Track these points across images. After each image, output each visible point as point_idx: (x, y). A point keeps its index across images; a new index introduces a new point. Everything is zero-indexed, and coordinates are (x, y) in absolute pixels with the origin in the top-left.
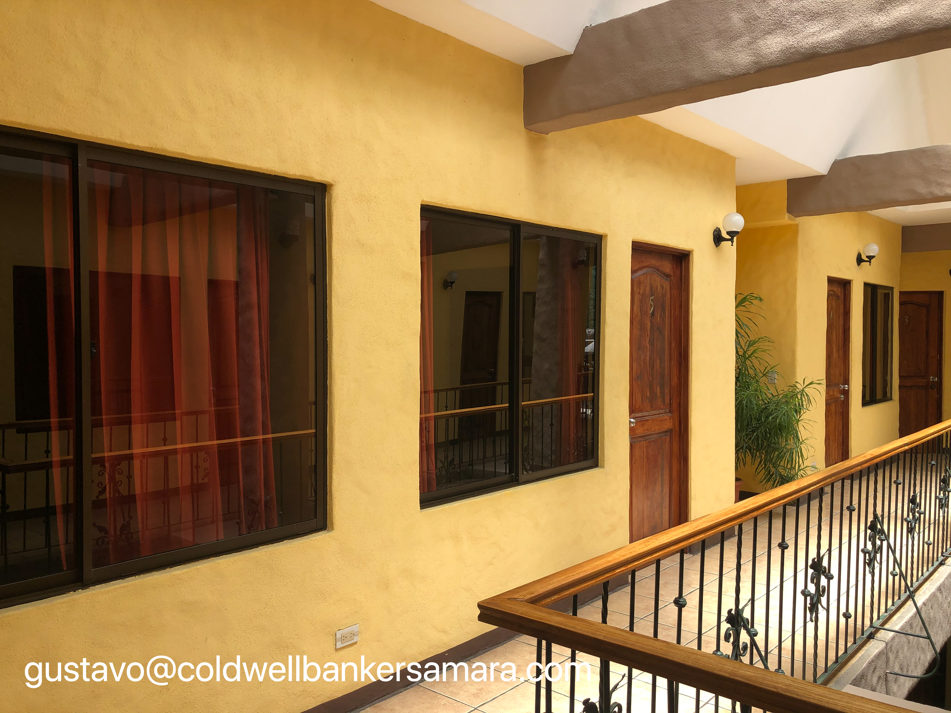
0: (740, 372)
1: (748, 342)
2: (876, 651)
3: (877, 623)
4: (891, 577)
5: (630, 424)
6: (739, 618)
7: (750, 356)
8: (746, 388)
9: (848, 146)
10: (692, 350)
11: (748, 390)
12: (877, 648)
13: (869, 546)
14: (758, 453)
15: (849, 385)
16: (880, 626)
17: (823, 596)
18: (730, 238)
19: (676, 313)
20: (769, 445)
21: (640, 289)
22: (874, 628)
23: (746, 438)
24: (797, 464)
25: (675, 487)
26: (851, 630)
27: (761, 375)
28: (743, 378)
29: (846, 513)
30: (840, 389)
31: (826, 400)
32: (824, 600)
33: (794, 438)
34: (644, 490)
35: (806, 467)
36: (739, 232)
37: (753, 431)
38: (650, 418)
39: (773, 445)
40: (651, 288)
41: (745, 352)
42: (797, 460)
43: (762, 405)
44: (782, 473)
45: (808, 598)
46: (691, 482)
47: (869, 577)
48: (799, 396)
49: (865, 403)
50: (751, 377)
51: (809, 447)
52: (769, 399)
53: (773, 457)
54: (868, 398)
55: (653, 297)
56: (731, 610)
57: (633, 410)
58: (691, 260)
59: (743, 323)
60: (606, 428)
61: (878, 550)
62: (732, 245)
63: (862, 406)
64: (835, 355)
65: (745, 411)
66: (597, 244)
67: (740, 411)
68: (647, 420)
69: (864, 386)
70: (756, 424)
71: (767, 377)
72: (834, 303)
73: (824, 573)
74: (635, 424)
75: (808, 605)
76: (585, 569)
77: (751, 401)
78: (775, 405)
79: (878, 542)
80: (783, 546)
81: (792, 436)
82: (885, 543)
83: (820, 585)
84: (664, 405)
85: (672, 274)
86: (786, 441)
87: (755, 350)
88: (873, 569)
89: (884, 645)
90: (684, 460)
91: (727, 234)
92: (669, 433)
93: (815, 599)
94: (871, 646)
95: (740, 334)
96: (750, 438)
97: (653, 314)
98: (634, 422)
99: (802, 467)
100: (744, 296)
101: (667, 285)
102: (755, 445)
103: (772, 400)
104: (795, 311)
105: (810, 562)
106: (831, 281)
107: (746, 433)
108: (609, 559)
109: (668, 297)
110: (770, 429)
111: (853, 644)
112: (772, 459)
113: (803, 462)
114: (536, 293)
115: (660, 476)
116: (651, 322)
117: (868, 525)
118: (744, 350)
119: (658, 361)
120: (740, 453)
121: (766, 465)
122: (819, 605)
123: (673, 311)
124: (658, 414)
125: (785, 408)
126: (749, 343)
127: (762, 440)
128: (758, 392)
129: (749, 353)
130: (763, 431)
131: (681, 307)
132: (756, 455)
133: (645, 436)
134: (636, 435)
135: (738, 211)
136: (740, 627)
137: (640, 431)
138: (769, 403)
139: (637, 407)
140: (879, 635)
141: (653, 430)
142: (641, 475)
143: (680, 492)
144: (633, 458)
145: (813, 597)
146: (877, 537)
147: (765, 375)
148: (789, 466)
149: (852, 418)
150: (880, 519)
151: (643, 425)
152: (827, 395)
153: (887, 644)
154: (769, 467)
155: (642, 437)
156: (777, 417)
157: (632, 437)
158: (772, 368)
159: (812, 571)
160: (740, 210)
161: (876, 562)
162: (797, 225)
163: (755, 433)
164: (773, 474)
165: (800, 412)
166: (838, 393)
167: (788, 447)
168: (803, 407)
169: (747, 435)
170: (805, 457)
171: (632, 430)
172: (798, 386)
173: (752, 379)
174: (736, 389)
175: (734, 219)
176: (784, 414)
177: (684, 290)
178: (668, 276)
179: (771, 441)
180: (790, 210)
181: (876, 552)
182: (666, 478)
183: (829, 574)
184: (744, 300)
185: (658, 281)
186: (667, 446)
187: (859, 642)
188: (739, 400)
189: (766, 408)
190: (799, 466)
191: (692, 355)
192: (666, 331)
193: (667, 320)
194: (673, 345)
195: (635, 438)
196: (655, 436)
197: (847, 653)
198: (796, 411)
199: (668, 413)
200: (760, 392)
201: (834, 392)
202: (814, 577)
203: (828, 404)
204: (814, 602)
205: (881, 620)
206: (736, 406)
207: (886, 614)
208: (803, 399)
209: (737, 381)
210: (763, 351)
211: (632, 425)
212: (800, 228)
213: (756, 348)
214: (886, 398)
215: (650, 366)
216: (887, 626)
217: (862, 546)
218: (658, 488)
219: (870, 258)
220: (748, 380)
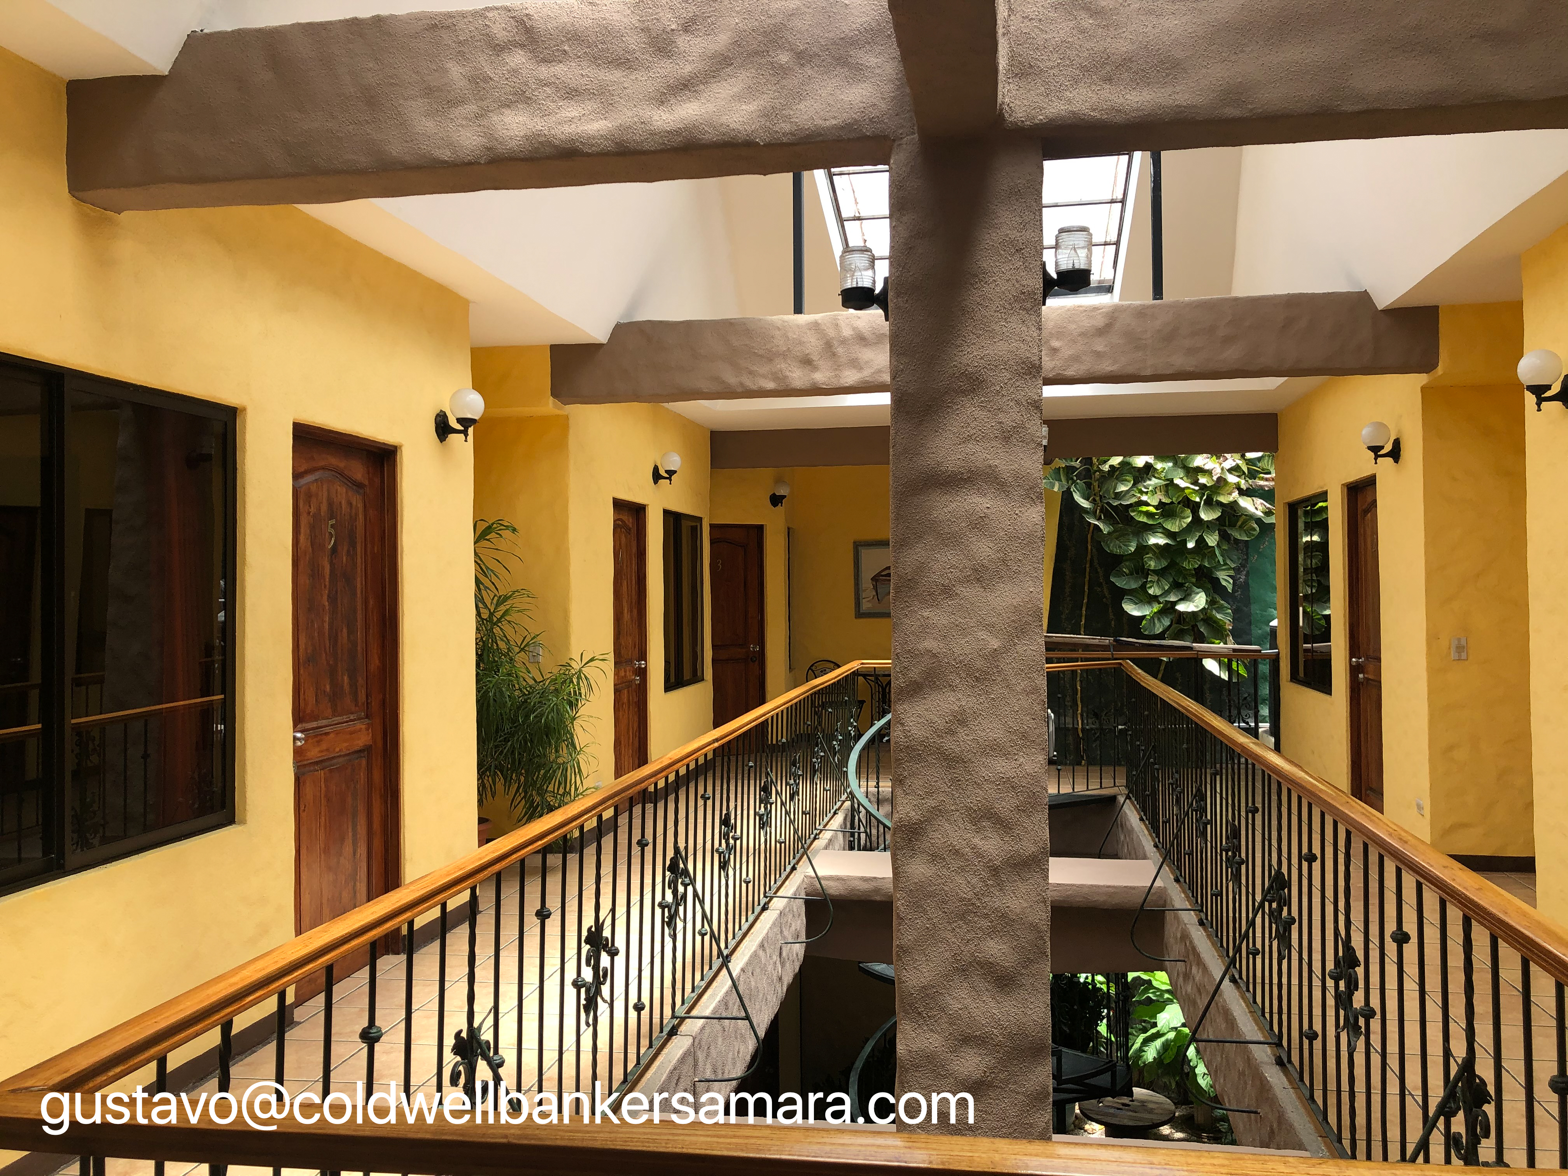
0: (484, 646)
1: (496, 598)
2: (679, 1053)
3: (680, 1011)
4: (698, 938)
5: (294, 742)
6: (474, 1042)
7: (499, 620)
8: (495, 672)
9: (635, 304)
10: (403, 611)
11: (498, 675)
12: (681, 1048)
13: (669, 897)
14: (514, 775)
15: (646, 661)
16: (685, 1013)
17: (604, 984)
18: (463, 428)
19: (376, 548)
20: (531, 759)
21: (310, 506)
22: (677, 1018)
23: (496, 752)
24: (573, 786)
25: (377, 843)
26: (645, 1029)
27: (517, 649)
28: (489, 656)
29: (636, 850)
30: (633, 667)
31: (615, 685)
32: (605, 989)
33: (567, 746)
34: (323, 856)
35: (586, 789)
36: (476, 420)
37: (506, 740)
38: (332, 729)
39: (536, 760)
40: (330, 504)
41: (491, 614)
42: (573, 781)
43: (519, 698)
44: (552, 803)
45: (583, 990)
46: (404, 833)
47: (668, 941)
48: (575, 680)
49: (669, 686)
50: (501, 653)
51: (591, 758)
52: (531, 687)
53: (537, 778)
54: (672, 679)
55: (333, 522)
56: (461, 1031)
57: (299, 717)
58: (398, 461)
59: (487, 568)
60: (249, 753)
61: (680, 900)
62: (466, 441)
63: (665, 692)
64: (626, 616)
65: (492, 709)
66: (226, 424)
67: (485, 708)
68: (327, 734)
69: (667, 662)
70: (511, 728)
71: (527, 652)
72: (623, 539)
73: (605, 947)
74: (303, 742)
75: (583, 1002)
76: (181, 1007)
77: (501, 692)
78: (538, 696)
79: (681, 889)
80: (543, 915)
81: (566, 742)
82: (690, 889)
83: (599, 967)
84: (356, 705)
85: (367, 483)
86: (557, 751)
87: (507, 611)
88: (675, 930)
89: (690, 1040)
90: (391, 796)
91: (458, 422)
92: (366, 753)
93: (593, 990)
94: (673, 1047)
95: (483, 584)
96: (502, 752)
97: (334, 549)
98: (303, 739)
99: (580, 790)
100: (488, 525)
101: (357, 501)
102: (509, 763)
103: (534, 688)
104: (568, 549)
105: (585, 934)
106: (618, 504)
107: (496, 744)
108: (233, 980)
109: (361, 521)
110: (531, 735)
111: (648, 1049)
112: (535, 782)
113: (582, 783)
114: (111, 511)
115: (350, 830)
116: (332, 564)
117: (667, 865)
118: (490, 610)
119: (345, 630)
120: (486, 778)
121: (526, 792)
122: (599, 999)
123: (369, 545)
124: (347, 722)
125: (554, 699)
126: (498, 600)
127: (519, 754)
128: (513, 677)
129: (498, 615)
130: (520, 738)
131: (383, 538)
132: (511, 778)
133: (322, 761)
134: (304, 760)
135: (475, 387)
136: (475, 1058)
137: (314, 754)
138: (529, 693)
139: (308, 711)
140: (683, 1029)
141: (337, 749)
142: (316, 830)
143: (386, 850)
144: (301, 802)
145: (590, 987)
146: (680, 881)
147: (523, 649)
148: (561, 791)
149: (651, 711)
150: (684, 854)
151: (318, 742)
152: (616, 677)
153: (694, 1039)
154: (531, 795)
155: (317, 763)
156: (542, 715)
157: (299, 764)
158: (534, 637)
159: (588, 947)
160: (477, 386)
161: (678, 918)
162: (567, 418)
163: (510, 743)
164: (538, 805)
165: (577, 705)
166: (631, 674)
167: (560, 760)
168: (581, 696)
169: (496, 747)
170: (585, 774)
171: (298, 753)
172: (573, 664)
173: (503, 657)
174: (477, 674)
175: (468, 399)
176: (552, 710)
177: (388, 511)
178: (359, 485)
179: (533, 754)
180: (555, 393)
181: (678, 905)
182: (362, 830)
183: (613, 948)
184: (489, 530)
185: (342, 493)
186: (362, 776)
187: (657, 1044)
188: (482, 692)
189: (526, 701)
190: (576, 789)
191: (403, 619)
192: (359, 579)
193: (359, 560)
194: (371, 602)
195: (305, 766)
196: (341, 760)
197: (639, 1064)
198: (571, 704)
199: (362, 719)
200: (517, 676)
201: (625, 672)
202: (591, 956)
203: (617, 691)
204: (591, 995)
205: (686, 1005)
206: (478, 701)
207: (693, 995)
208: (581, 684)
209: (480, 660)
210: (519, 611)
211: (299, 743)
212: (571, 422)
213: (508, 607)
214: (696, 678)
215: (330, 640)
216: (694, 1013)
217: (658, 898)
218: (348, 849)
219: (671, 473)
220: (496, 659)
